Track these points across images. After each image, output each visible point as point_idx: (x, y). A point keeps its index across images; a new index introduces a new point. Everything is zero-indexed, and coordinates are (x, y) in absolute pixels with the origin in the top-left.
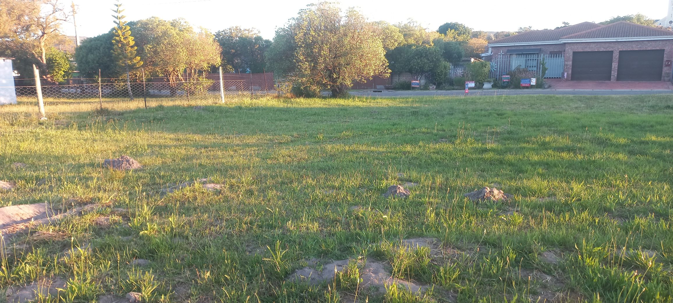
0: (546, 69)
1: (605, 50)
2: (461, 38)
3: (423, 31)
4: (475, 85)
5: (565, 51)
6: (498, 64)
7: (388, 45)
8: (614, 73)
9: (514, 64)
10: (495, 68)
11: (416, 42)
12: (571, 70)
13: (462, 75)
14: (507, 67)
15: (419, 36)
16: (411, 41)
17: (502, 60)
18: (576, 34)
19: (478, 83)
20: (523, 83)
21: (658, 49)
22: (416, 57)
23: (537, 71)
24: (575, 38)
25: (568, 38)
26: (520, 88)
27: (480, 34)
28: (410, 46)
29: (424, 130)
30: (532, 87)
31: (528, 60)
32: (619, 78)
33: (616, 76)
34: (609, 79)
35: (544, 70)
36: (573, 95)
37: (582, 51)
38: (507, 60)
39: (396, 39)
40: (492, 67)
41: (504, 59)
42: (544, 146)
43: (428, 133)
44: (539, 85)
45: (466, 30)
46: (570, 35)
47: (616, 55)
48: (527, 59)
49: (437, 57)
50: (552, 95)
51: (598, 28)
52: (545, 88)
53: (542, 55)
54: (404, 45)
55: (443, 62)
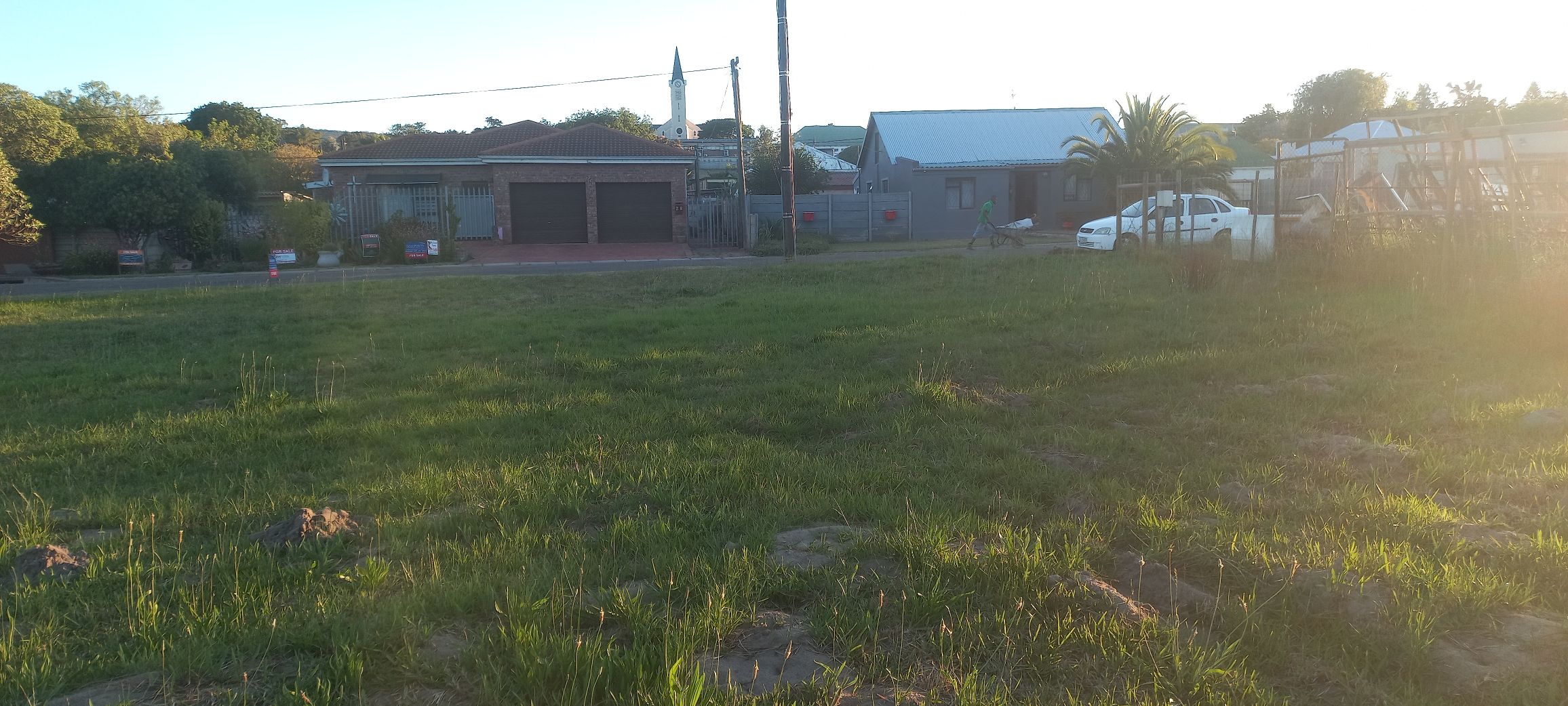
0: (458, 220)
1: (569, 181)
2: (250, 143)
3: (138, 120)
4: (297, 256)
5: (492, 181)
6: (348, 208)
7: (29, 153)
8: (593, 229)
9: (386, 208)
10: (344, 217)
11: (121, 148)
12: (509, 222)
13: (261, 233)
14: (371, 215)
15: (129, 133)
16: (105, 144)
17: (358, 200)
18: (510, 145)
19: (304, 254)
20: (412, 251)
21: (660, 181)
22: (125, 188)
23: (440, 225)
24: (510, 155)
25: (496, 153)
26: (405, 263)
27: (303, 134)
28: (103, 157)
29: (149, 380)
30: (431, 259)
31: (417, 198)
32: (601, 239)
33: (596, 233)
34: (585, 240)
35: (455, 220)
36: (515, 276)
37: (525, 181)
38: (369, 199)
39: (54, 137)
40: (335, 214)
41: (362, 197)
42: (452, 391)
43: (162, 388)
44: (446, 255)
45: (264, 124)
46: (500, 148)
47: (591, 192)
48: (415, 196)
49: (185, 190)
50: (473, 276)
51: (553, 135)
52: (461, 262)
53: (446, 188)
54: (83, 155)
55: (207, 202)
